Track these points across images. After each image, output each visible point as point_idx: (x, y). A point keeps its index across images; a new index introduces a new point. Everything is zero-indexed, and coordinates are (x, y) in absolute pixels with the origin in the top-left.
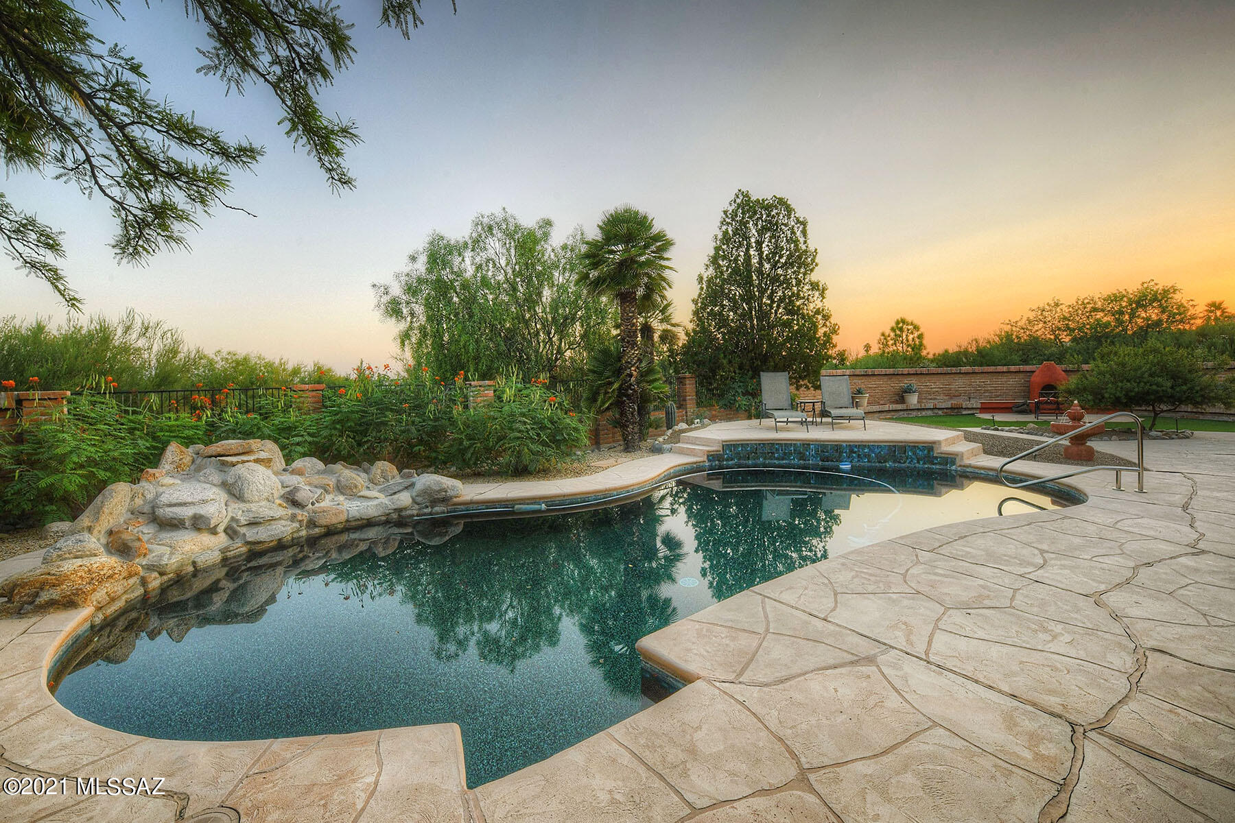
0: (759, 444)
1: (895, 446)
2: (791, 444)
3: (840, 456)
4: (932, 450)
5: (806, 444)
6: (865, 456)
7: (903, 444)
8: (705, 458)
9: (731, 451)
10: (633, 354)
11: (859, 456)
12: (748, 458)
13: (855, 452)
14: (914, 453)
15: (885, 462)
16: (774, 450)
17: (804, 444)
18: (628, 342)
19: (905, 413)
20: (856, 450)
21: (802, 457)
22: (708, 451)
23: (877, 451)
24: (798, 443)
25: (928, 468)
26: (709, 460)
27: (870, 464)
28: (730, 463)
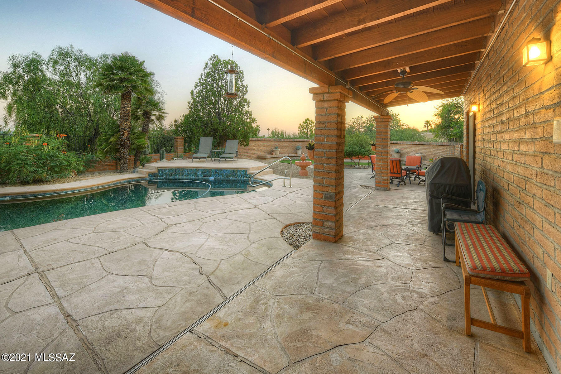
0: (177, 169)
1: (233, 170)
2: (192, 169)
3: (211, 174)
4: (247, 172)
5: (198, 169)
6: (221, 174)
7: (237, 169)
8: (147, 175)
9: (162, 172)
10: (126, 125)
11: (219, 174)
12: (171, 175)
13: (217, 173)
14: (240, 173)
15: (229, 177)
16: (184, 172)
17: (197, 169)
18: (123, 119)
19: (296, 158)
20: (217, 172)
21: (196, 175)
22: (150, 172)
23: (226, 172)
24: (195, 168)
25: (245, 179)
26: (149, 176)
27: (223, 178)
28: (162, 178)
